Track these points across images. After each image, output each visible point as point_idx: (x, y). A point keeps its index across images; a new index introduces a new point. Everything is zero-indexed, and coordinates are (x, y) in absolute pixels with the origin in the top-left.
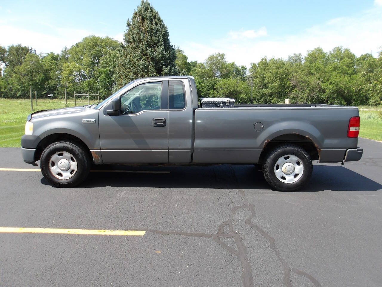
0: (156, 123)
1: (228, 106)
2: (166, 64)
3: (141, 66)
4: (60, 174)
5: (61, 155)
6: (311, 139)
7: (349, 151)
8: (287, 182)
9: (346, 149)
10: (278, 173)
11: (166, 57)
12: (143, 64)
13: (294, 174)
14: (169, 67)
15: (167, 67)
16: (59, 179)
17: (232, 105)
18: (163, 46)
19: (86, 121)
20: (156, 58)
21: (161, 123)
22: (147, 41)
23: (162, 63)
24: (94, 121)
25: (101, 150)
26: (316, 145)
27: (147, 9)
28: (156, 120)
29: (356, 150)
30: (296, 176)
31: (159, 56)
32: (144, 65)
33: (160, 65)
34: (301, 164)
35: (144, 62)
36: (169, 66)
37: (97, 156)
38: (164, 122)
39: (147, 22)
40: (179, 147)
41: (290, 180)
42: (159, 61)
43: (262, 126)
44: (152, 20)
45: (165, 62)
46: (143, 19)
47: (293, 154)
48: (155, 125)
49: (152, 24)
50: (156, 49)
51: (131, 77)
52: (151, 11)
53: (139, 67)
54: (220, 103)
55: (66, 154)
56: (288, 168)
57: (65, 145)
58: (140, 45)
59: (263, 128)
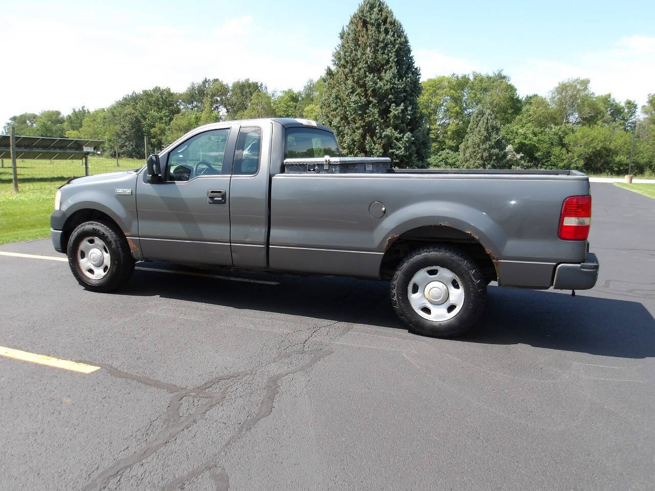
0: (212, 198)
1: (327, 171)
2: (397, 100)
3: (352, 105)
4: (91, 271)
5: (92, 241)
6: (477, 237)
7: (560, 267)
8: (434, 318)
9: (555, 264)
10: (416, 300)
11: (398, 88)
12: (356, 102)
13: (447, 304)
14: (402, 107)
15: (398, 105)
16: (89, 278)
17: (334, 169)
18: (394, 70)
19: (120, 191)
20: (380, 91)
21: (219, 198)
22: (367, 63)
23: (391, 98)
24: (129, 191)
25: (139, 237)
26: (488, 251)
27: (372, 7)
28: (212, 192)
29: (577, 267)
30: (451, 308)
31: (386, 87)
32: (358, 103)
33: (386, 102)
34: (460, 286)
35: (357, 98)
36: (402, 104)
37: (135, 246)
38: (224, 196)
39: (372, 30)
40: (248, 240)
41: (439, 316)
42: (385, 95)
43: (384, 209)
44: (379, 25)
45: (396, 98)
46: (365, 23)
47: (444, 265)
48: (211, 201)
49: (379, 32)
50: (383, 74)
51: (336, 124)
52: (381, 10)
53: (349, 107)
54: (314, 165)
55: (98, 241)
56: (435, 292)
57: (95, 227)
58: (356, 69)
59: (385, 212)
